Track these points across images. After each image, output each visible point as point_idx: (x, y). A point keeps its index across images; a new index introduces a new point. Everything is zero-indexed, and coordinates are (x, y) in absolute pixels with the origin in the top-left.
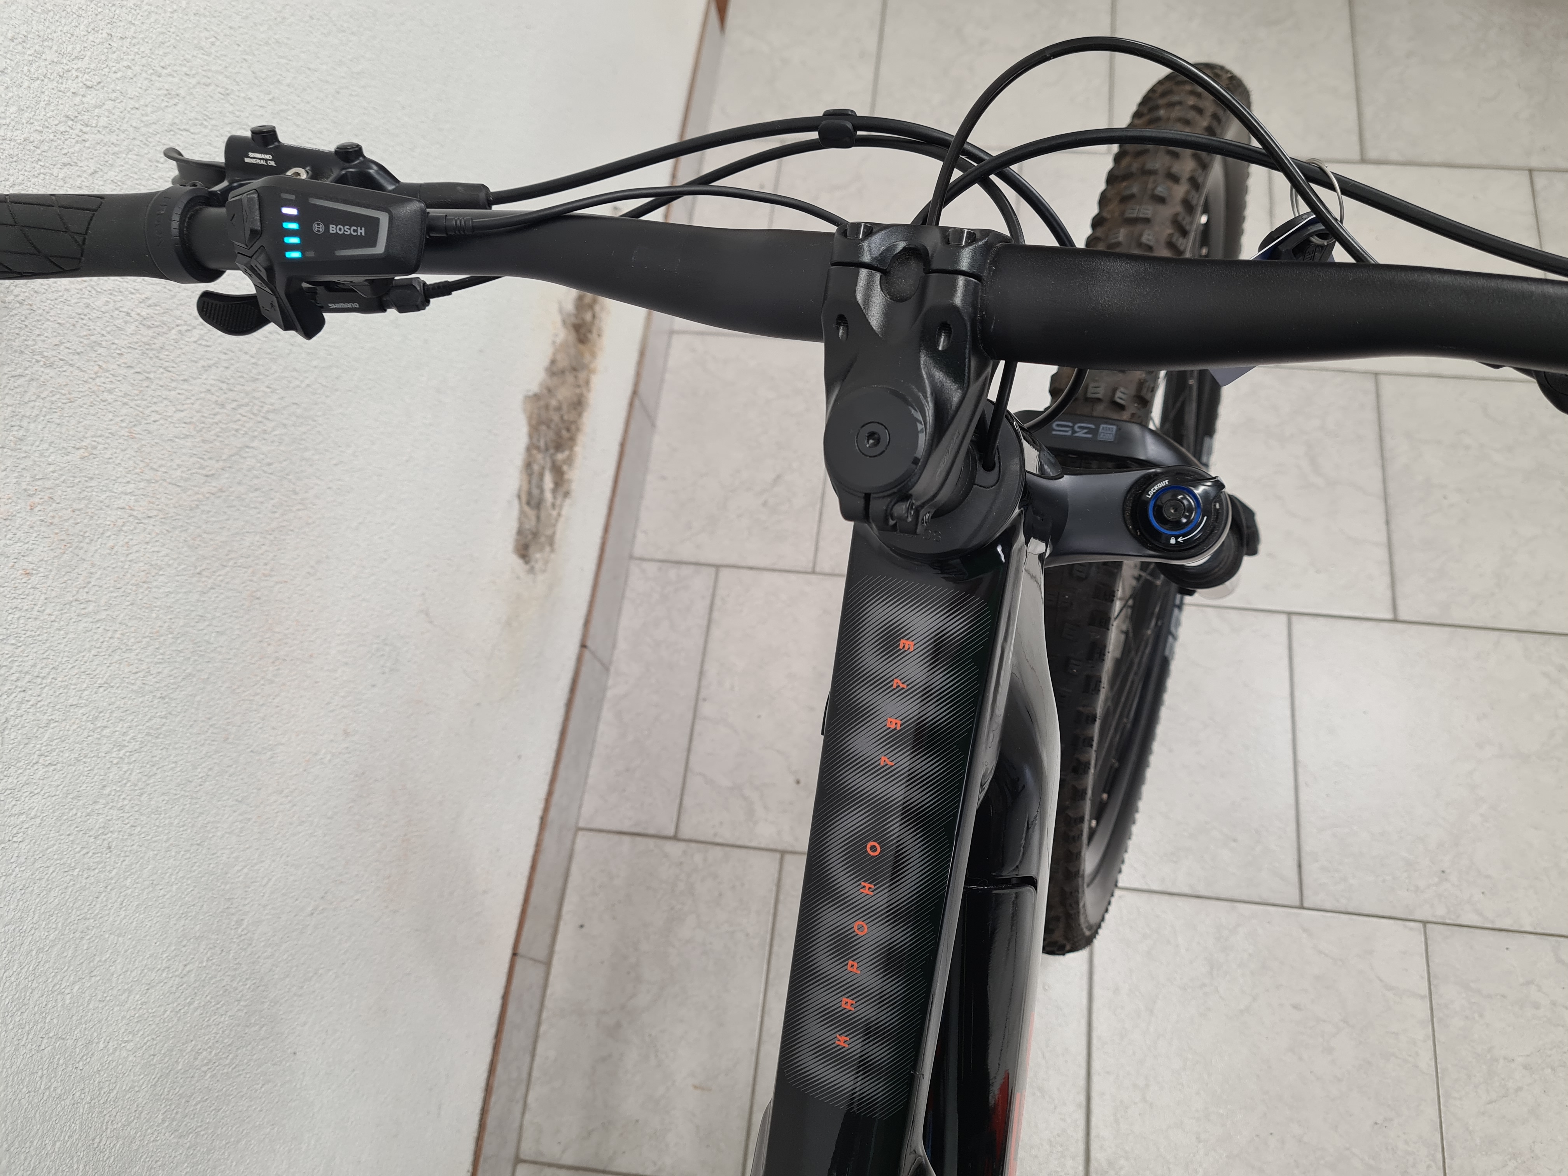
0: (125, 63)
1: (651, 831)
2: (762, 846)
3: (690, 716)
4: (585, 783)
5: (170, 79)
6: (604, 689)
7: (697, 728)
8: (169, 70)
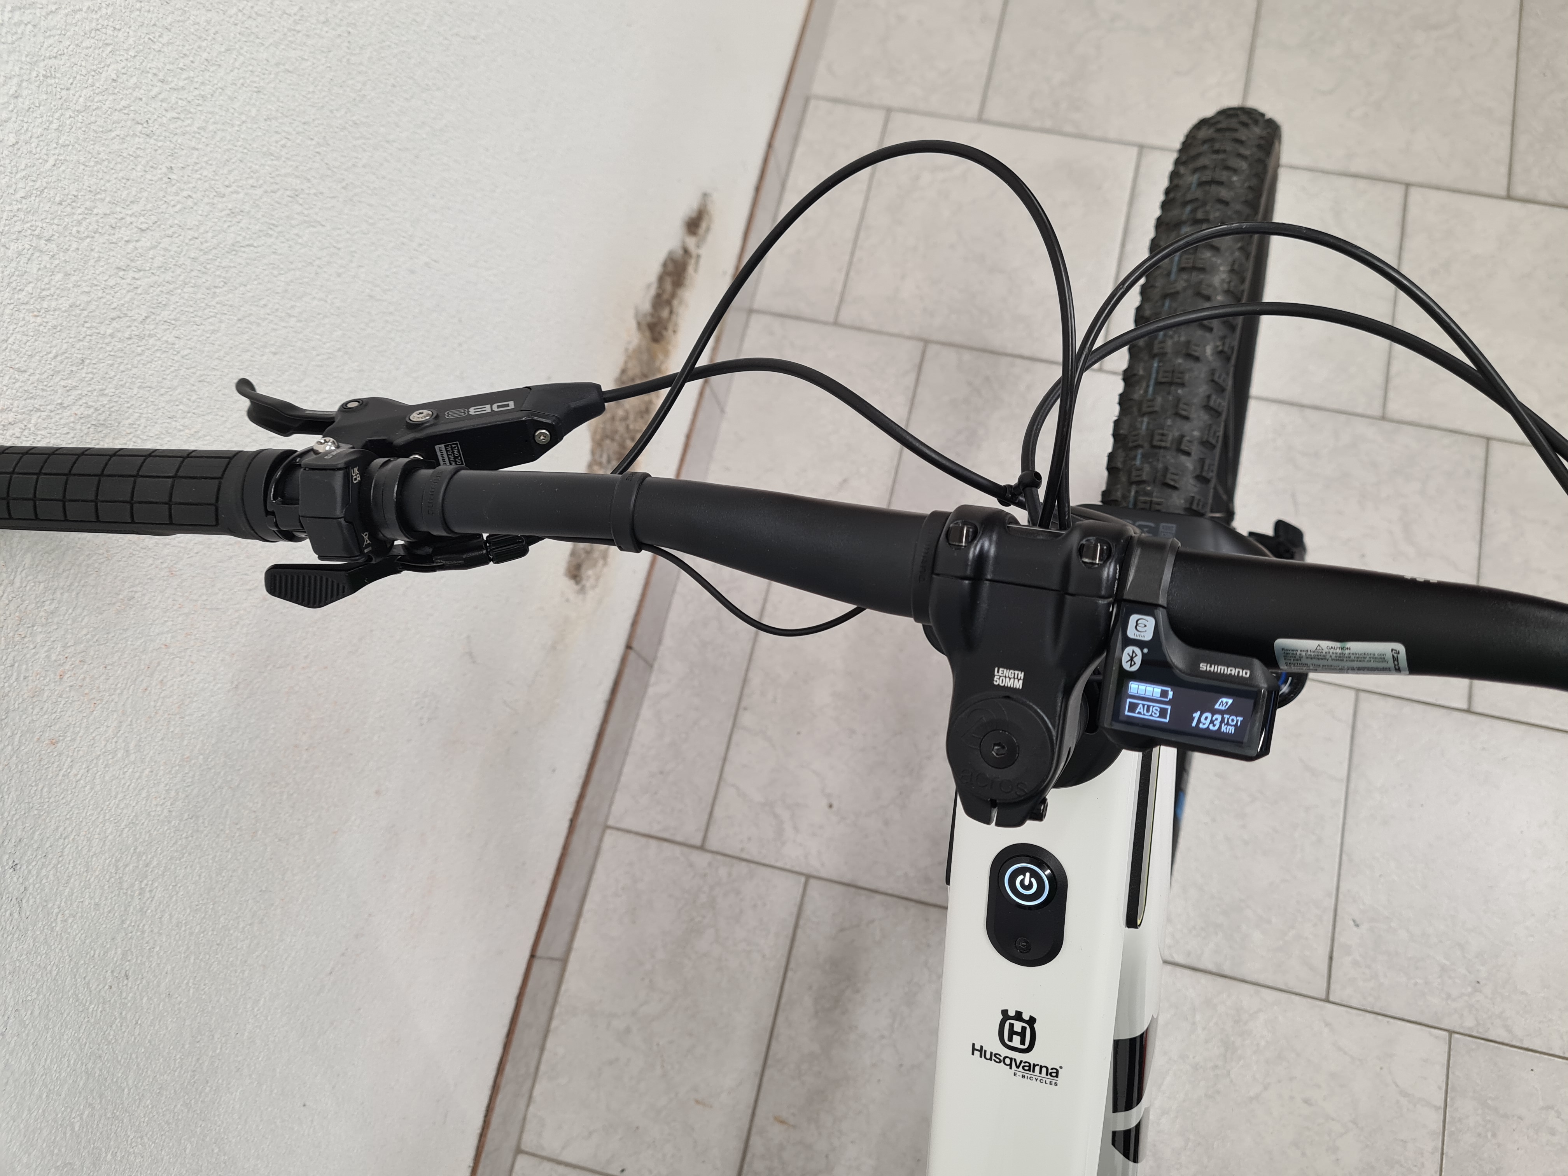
0: (185, 194)
1: (679, 838)
2: (788, 867)
3: (729, 725)
4: (618, 781)
5: (235, 196)
6: (646, 686)
8: (234, 187)
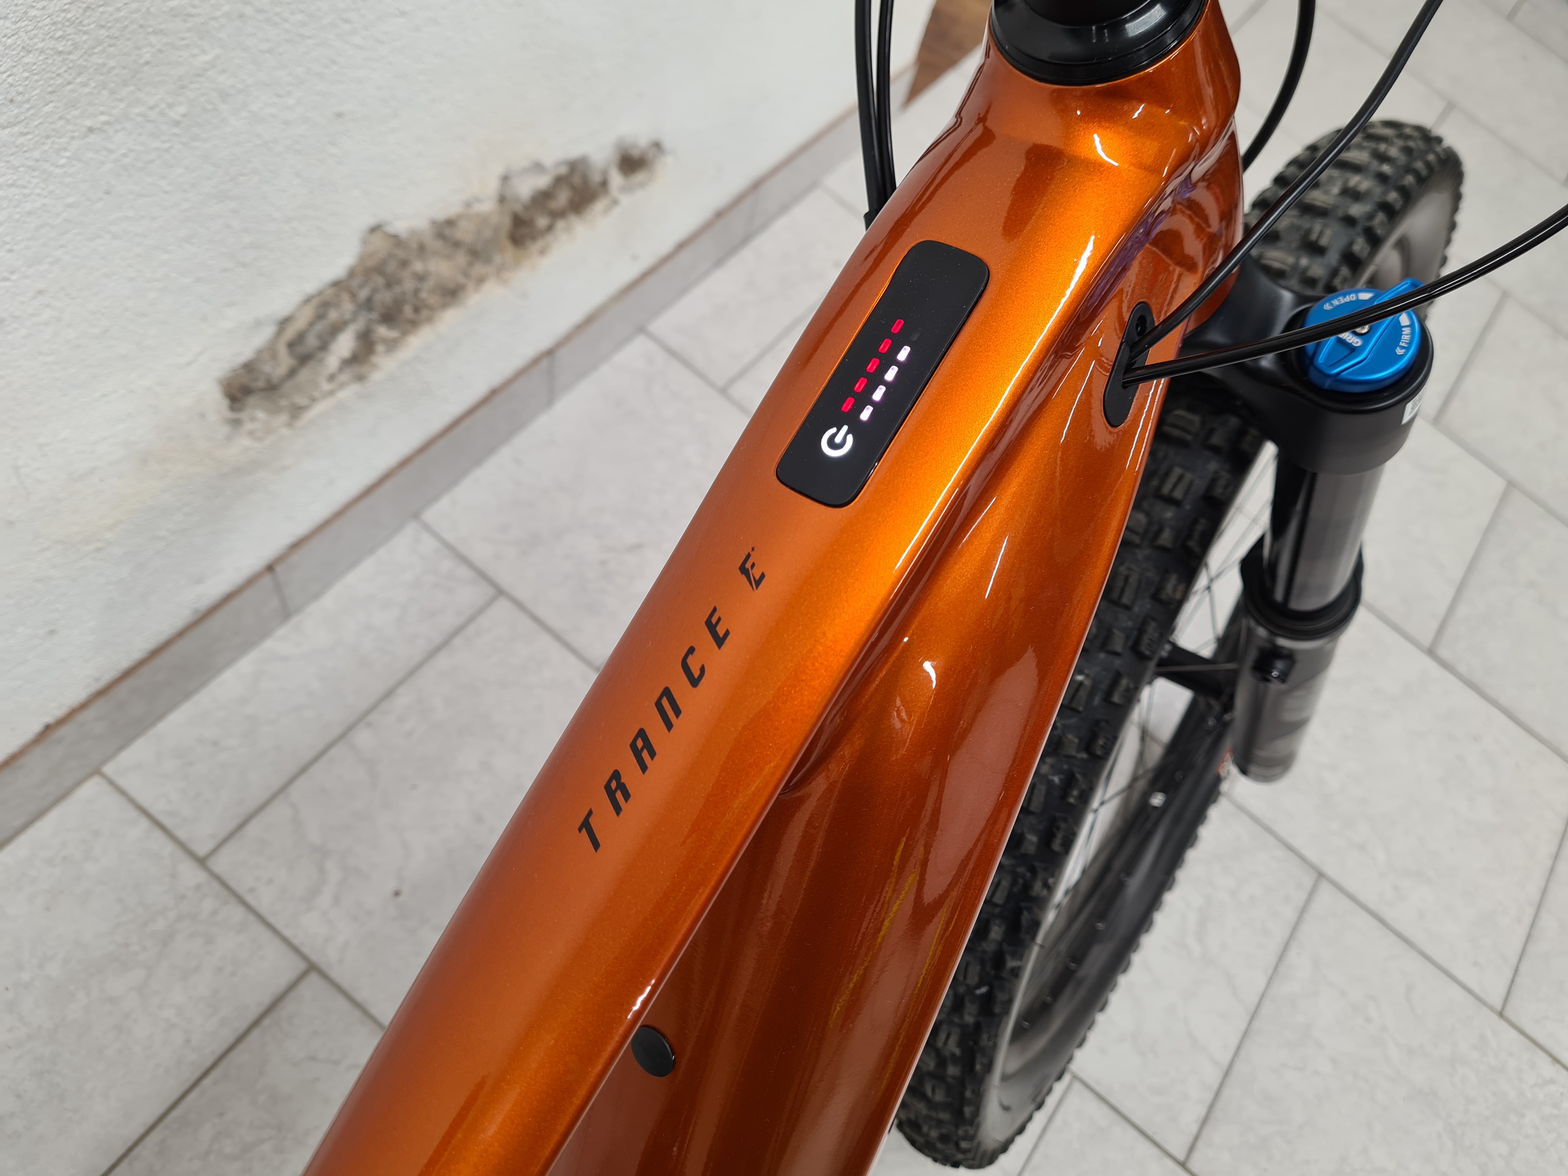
2: (296, 942)
3: (338, 731)
6: (264, 634)
7: (334, 752)
